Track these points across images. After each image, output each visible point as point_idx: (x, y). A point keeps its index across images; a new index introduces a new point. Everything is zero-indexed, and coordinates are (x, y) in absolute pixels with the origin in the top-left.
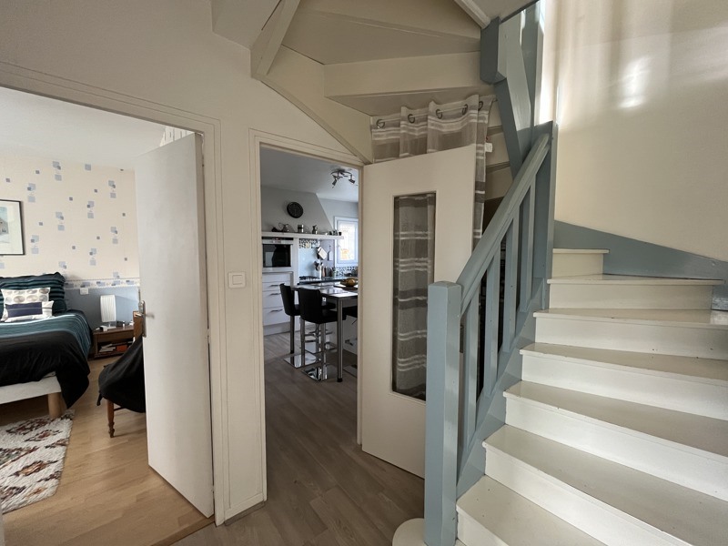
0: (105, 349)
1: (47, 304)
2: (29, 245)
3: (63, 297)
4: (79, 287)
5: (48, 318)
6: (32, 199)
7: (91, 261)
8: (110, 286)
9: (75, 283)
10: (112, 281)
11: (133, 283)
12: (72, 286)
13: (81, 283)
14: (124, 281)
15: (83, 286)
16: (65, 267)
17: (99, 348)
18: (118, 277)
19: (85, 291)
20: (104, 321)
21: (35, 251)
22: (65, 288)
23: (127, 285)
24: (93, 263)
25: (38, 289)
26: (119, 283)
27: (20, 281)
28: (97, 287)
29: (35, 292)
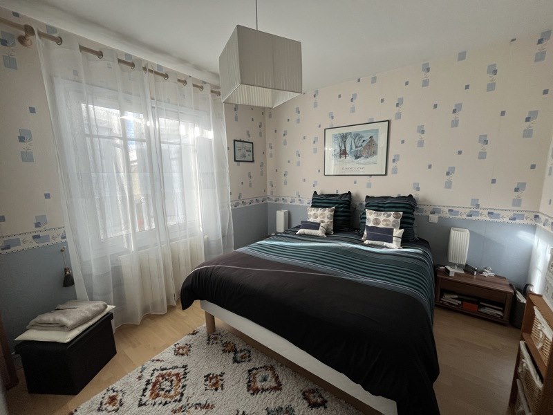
0: (448, 298)
1: (398, 232)
2: (391, 164)
3: (412, 224)
4: (428, 214)
5: (397, 249)
6: (398, 116)
7: (446, 182)
8: (464, 217)
9: (425, 208)
10: (468, 211)
11: (498, 216)
12: (422, 211)
13: (431, 209)
14: (486, 212)
15: (433, 213)
16: (418, 189)
17: (442, 296)
18: (478, 206)
19: (434, 218)
20: (451, 260)
21: (395, 171)
22: (415, 213)
23: (488, 219)
24: (448, 185)
25: (392, 213)
26: (477, 214)
27: (380, 201)
28: (448, 215)
29: (389, 216)
